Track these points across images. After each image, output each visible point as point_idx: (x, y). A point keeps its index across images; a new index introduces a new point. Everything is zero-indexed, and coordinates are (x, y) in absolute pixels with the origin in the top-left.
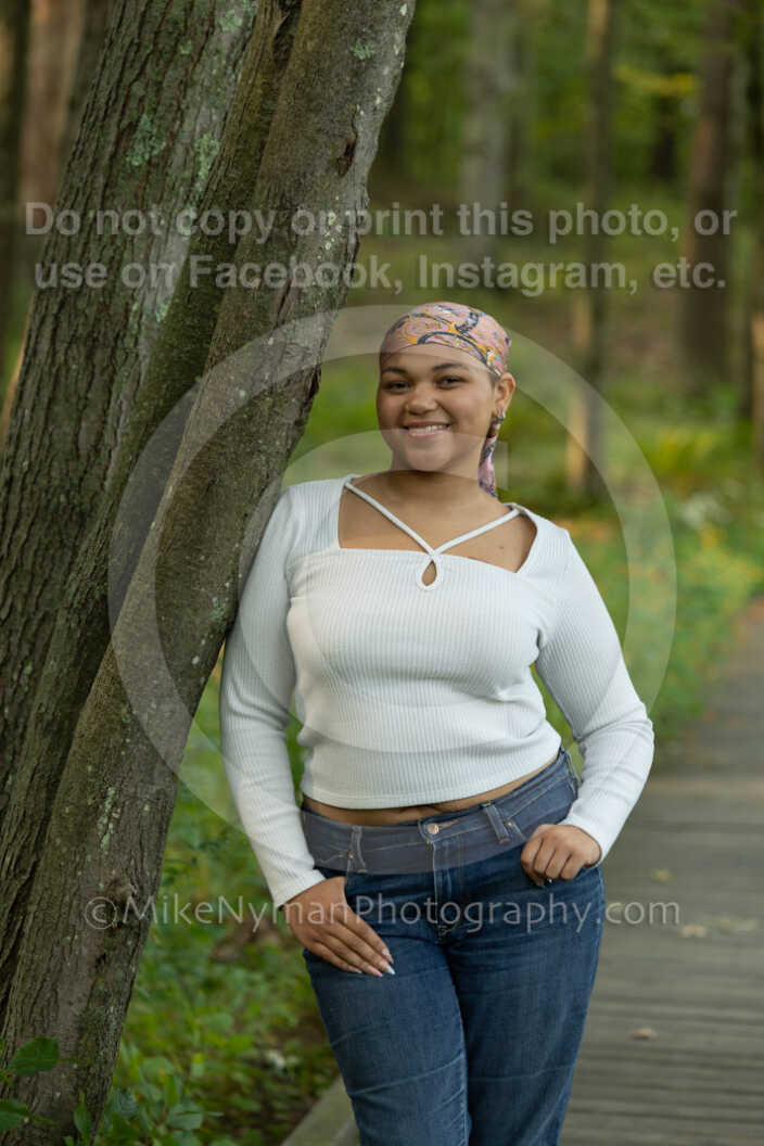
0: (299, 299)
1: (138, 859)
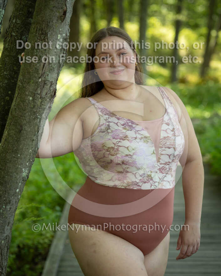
0: (49, 65)
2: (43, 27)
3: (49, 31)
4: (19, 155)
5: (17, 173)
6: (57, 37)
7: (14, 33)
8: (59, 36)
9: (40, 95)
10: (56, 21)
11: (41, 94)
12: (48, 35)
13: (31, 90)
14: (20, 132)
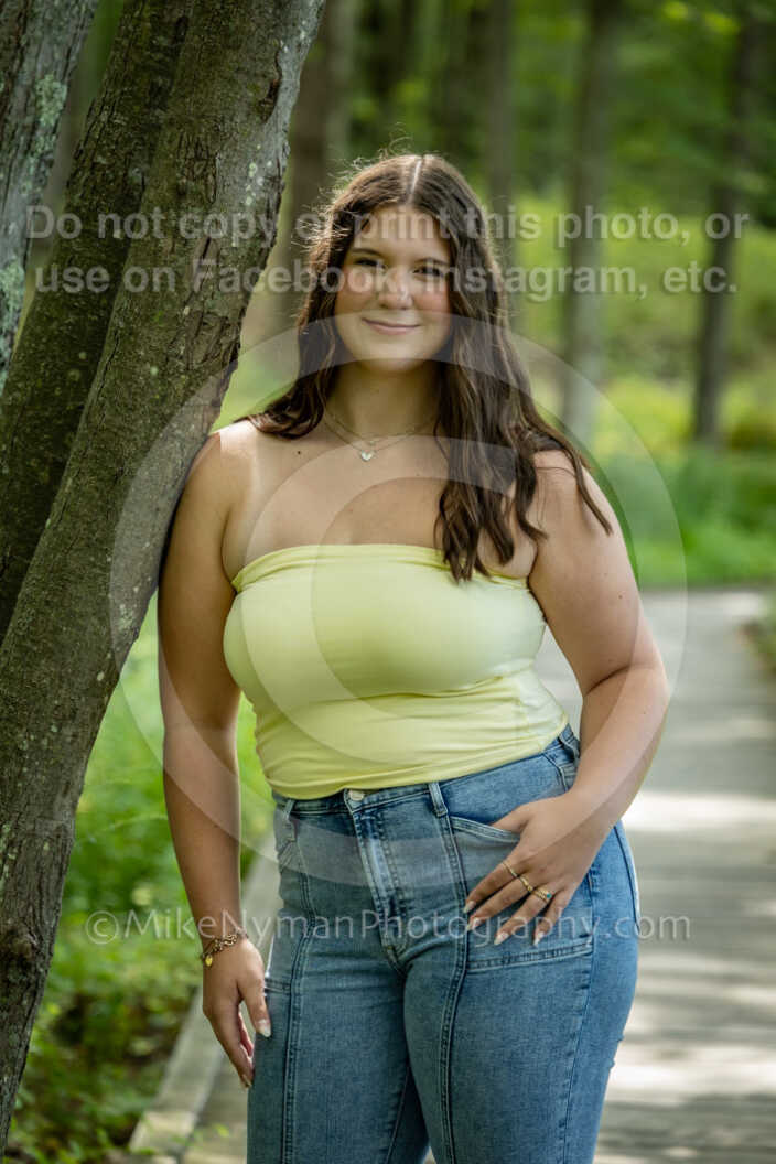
1: (37, 905)
2: (201, 136)
3: (221, 149)
5: (100, 619)
6: (248, 170)
7: (104, 155)
8: (253, 166)
9: (185, 360)
10: (245, 119)
11: (188, 357)
12: (218, 162)
13: (154, 345)
14: (115, 482)
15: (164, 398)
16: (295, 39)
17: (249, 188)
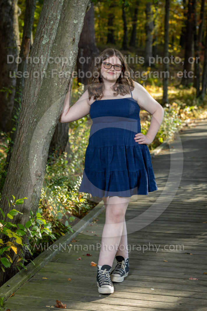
2: (63, 47)
3: (66, 49)
4: (50, 114)
5: (49, 123)
7: (54, 50)
8: (71, 52)
10: (69, 44)
12: (65, 51)
13: (56, 80)
14: (51, 102)
15: (58, 88)
16: (78, 32)
17: (71, 55)
